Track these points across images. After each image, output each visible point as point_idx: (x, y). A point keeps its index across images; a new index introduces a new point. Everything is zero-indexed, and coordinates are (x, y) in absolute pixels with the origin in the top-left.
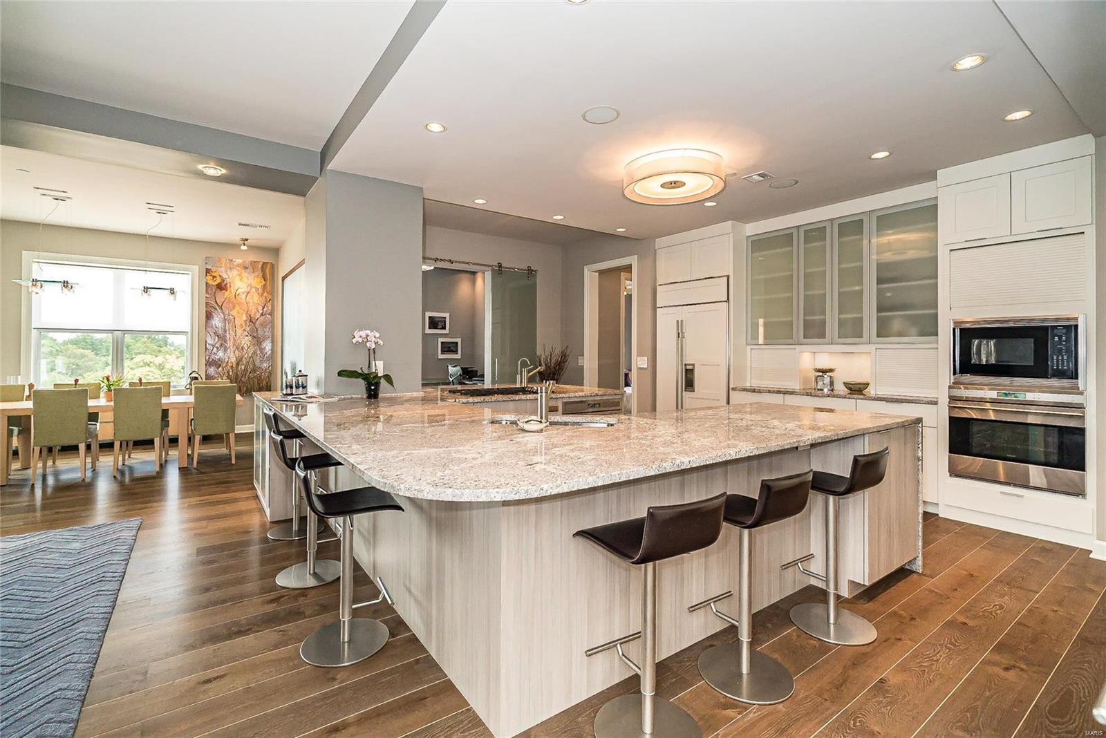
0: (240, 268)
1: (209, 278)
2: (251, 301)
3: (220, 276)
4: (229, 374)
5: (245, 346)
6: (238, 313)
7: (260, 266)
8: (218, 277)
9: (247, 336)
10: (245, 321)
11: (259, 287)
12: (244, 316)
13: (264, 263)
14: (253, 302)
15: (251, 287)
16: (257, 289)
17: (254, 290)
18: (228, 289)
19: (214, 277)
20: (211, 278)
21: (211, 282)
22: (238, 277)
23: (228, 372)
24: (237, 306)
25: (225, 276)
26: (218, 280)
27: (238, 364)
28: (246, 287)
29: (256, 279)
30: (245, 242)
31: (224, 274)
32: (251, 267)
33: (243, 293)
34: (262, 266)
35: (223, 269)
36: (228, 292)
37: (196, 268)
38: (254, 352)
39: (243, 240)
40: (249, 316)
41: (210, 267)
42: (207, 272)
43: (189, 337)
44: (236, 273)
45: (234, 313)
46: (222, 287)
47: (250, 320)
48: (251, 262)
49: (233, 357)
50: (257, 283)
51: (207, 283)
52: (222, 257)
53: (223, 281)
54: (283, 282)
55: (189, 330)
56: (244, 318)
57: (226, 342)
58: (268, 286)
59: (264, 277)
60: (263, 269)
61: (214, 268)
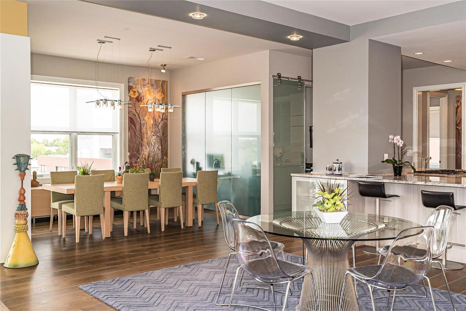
0: (149, 85)
1: (131, 93)
3: (138, 91)
4: (143, 164)
5: (153, 143)
6: (148, 118)
8: (137, 92)
9: (154, 135)
10: (152, 125)
11: (160, 99)
12: (152, 120)
13: (163, 81)
15: (156, 99)
16: (159, 101)
17: (157, 101)
18: (143, 101)
19: (135, 92)
20: (133, 92)
21: (132, 96)
22: (148, 92)
23: (143, 162)
24: (148, 113)
25: (140, 91)
26: (137, 95)
27: (149, 156)
28: (153, 99)
29: (158, 93)
30: (165, 67)
31: (140, 89)
32: (155, 85)
34: (162, 84)
35: (139, 86)
37: (123, 86)
38: (158, 148)
39: (165, 65)
40: (155, 120)
41: (131, 85)
42: (130, 88)
43: (118, 135)
44: (146, 89)
45: (146, 118)
46: (139, 99)
47: (156, 124)
48: (156, 80)
49: (146, 151)
50: (159, 96)
51: (130, 97)
52: (139, 76)
53: (139, 95)
54: (184, 96)
55: (118, 131)
56: (152, 122)
57: (142, 140)
58: (165, 98)
59: (163, 92)
60: (162, 86)
61: (134, 85)
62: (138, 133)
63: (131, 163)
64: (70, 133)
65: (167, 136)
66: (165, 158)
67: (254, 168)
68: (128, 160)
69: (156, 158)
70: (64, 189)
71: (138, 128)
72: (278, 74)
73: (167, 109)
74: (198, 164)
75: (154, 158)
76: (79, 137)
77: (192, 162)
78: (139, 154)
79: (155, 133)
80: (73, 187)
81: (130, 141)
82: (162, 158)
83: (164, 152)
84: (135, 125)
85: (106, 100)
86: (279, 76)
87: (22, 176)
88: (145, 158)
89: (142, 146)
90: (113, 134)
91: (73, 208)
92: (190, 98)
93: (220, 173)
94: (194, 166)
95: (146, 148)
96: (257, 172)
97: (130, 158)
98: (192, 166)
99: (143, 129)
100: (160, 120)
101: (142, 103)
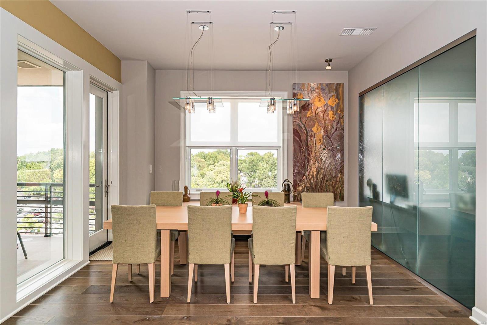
0: (318, 91)
2: (327, 118)
3: (304, 98)
4: (311, 182)
5: (323, 158)
6: (318, 129)
7: (334, 87)
9: (324, 149)
10: (323, 136)
11: (334, 105)
12: (322, 131)
13: (338, 84)
14: (329, 119)
15: (328, 106)
16: (332, 108)
17: (330, 108)
18: (310, 109)
22: (317, 98)
23: (310, 180)
24: (317, 123)
25: (307, 98)
27: (318, 174)
28: (323, 107)
29: (331, 98)
31: (307, 96)
32: (327, 89)
33: (321, 112)
34: (336, 88)
35: (306, 93)
36: (310, 111)
37: (286, 94)
40: (326, 131)
41: (296, 91)
42: (294, 96)
44: (315, 95)
45: (314, 129)
46: (305, 108)
47: (327, 136)
48: (327, 84)
49: (313, 168)
50: (332, 102)
53: (306, 102)
54: (361, 97)
55: (281, 145)
56: (322, 133)
57: (309, 154)
58: (341, 104)
59: (338, 97)
60: (337, 90)
61: (299, 93)
62: (303, 147)
63: (295, 181)
64: (230, 148)
65: (343, 150)
66: (340, 175)
69: (328, 175)
71: (303, 141)
74: (375, 186)
75: (324, 175)
76: (240, 151)
77: (369, 183)
78: (305, 170)
79: (327, 146)
81: (295, 156)
82: (336, 176)
83: (339, 169)
88: (313, 176)
89: (308, 161)
90: (277, 148)
95: (314, 164)
98: (368, 188)
99: (311, 143)
100: (333, 130)
101: (309, 112)
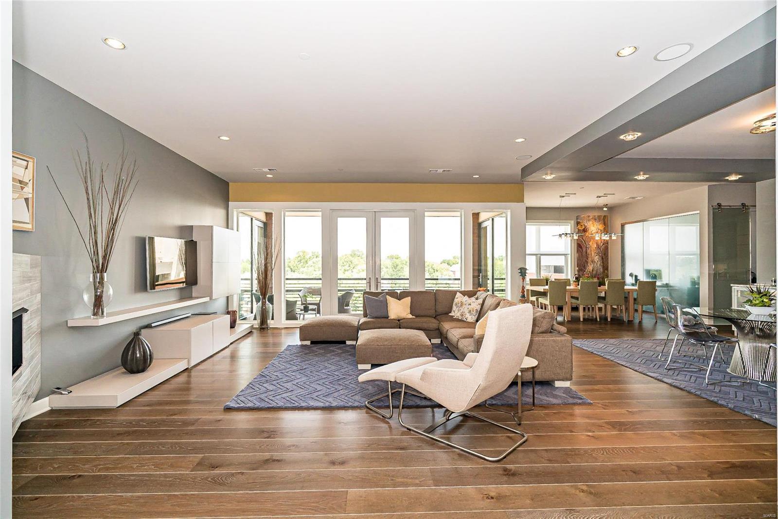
0: (593, 220)
1: (579, 226)
3: (584, 225)
5: (596, 261)
7: (602, 218)
9: (597, 256)
10: (596, 248)
11: (602, 229)
13: (604, 216)
15: (598, 229)
18: (588, 231)
19: (582, 225)
21: (580, 229)
22: (592, 224)
24: (592, 240)
25: (586, 225)
26: (583, 227)
27: (593, 271)
28: (596, 229)
29: (600, 225)
31: (586, 223)
32: (598, 220)
33: (594, 233)
35: (585, 221)
37: (572, 222)
38: (600, 265)
39: (607, 205)
40: (597, 245)
41: (579, 221)
42: (578, 223)
43: (569, 257)
44: (591, 222)
45: (591, 243)
46: (585, 230)
47: (598, 247)
48: (598, 216)
49: (590, 267)
50: (601, 227)
51: (578, 229)
52: (584, 215)
53: (585, 227)
54: (623, 226)
55: (569, 253)
56: (595, 246)
57: (587, 259)
58: (606, 228)
59: (605, 224)
60: (604, 219)
61: (581, 221)
62: (584, 253)
63: (579, 275)
64: (536, 255)
65: (608, 256)
66: (606, 271)
67: (693, 280)
68: (577, 273)
69: (599, 271)
70: (541, 289)
71: (584, 250)
72: (718, 204)
73: (611, 237)
74: (636, 276)
75: (597, 272)
76: (542, 257)
77: (631, 275)
78: (585, 268)
79: (598, 254)
80: (547, 287)
81: (579, 259)
82: (604, 272)
83: (605, 267)
84: (581, 248)
85: (566, 234)
86: (719, 205)
87: (524, 279)
88: (590, 272)
89: (587, 263)
90: (565, 255)
91: (547, 300)
92: (628, 228)
93: (658, 283)
94: (633, 278)
95: (591, 265)
96: (695, 284)
97: (579, 271)
98: (631, 277)
99: (589, 251)
100: (602, 244)
101: (587, 233)
